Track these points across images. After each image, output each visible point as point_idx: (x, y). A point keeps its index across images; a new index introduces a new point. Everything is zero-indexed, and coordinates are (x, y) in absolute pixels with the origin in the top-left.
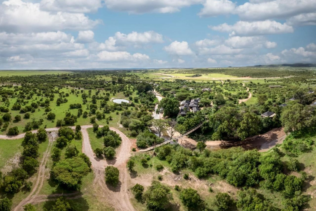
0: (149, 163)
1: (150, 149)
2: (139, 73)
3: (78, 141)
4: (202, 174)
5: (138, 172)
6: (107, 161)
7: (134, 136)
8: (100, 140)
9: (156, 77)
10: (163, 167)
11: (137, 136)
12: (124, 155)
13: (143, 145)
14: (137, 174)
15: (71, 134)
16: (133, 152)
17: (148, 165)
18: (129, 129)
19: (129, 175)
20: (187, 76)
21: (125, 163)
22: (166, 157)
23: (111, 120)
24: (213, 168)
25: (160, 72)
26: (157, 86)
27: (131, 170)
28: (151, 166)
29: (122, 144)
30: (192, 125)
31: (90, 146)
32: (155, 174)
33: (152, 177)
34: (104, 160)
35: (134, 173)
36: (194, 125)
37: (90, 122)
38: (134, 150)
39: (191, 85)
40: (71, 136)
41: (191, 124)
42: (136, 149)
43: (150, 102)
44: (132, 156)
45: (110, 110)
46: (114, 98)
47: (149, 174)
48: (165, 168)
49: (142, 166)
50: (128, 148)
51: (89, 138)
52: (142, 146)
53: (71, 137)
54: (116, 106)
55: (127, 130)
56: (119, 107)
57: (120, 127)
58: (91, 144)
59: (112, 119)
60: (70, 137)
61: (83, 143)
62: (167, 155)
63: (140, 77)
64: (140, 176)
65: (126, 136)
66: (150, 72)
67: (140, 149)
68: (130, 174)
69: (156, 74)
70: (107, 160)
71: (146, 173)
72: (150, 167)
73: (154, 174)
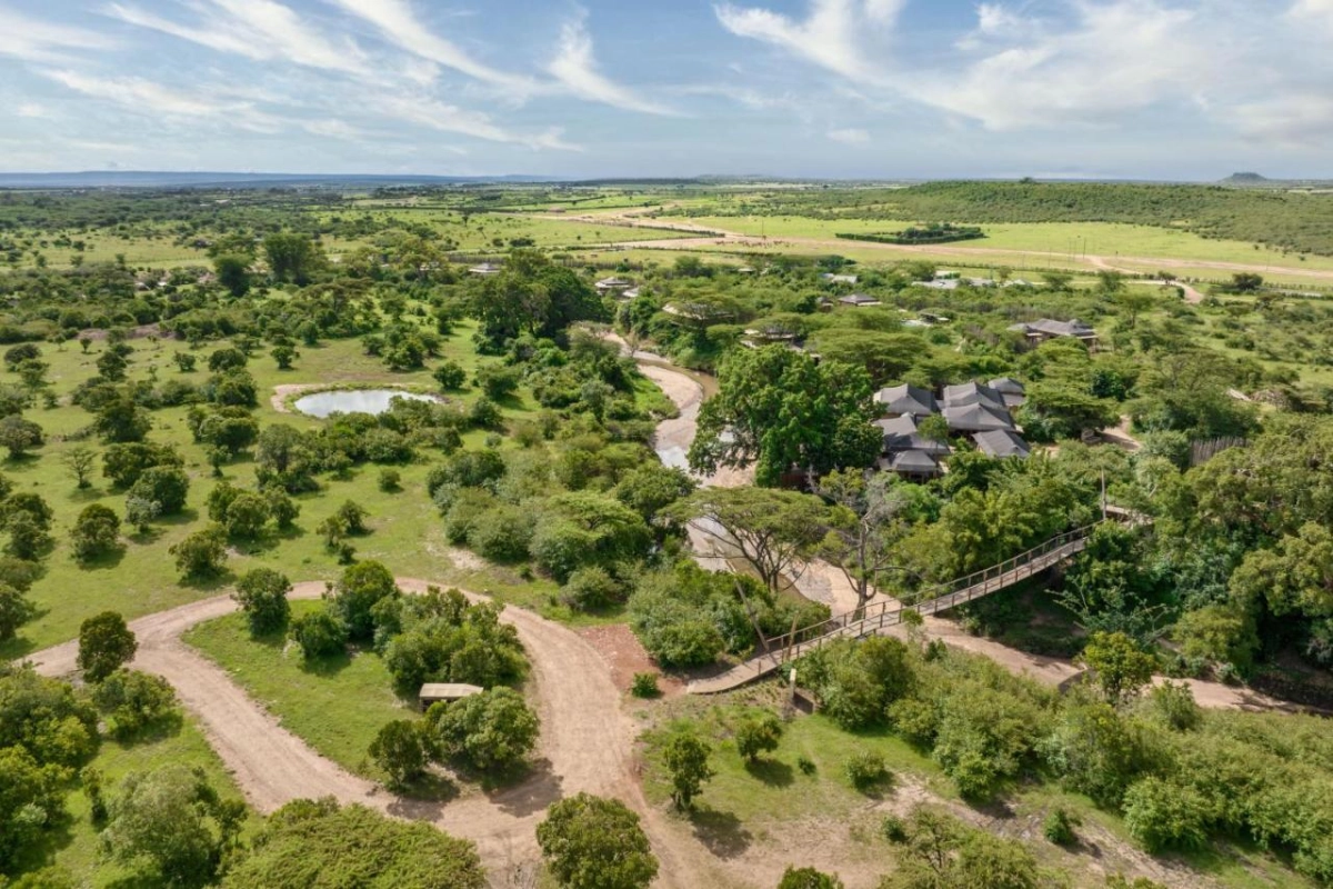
0: (785, 754)
1: (755, 674)
2: (422, 207)
3: (162, 747)
4: (1176, 825)
5: (740, 815)
6: (494, 799)
7: (598, 604)
8: (356, 681)
9: (589, 240)
10: (892, 774)
11: (632, 601)
12: (592, 731)
13: (699, 648)
14: (742, 828)
15: (64, 710)
16: (644, 705)
17: (788, 769)
18: (534, 574)
19: (697, 843)
20: (850, 237)
21: (629, 780)
22: (892, 710)
23: (357, 530)
24: (1250, 804)
25: (608, 201)
26: (632, 294)
27: (692, 809)
28: (808, 768)
29: (534, 668)
30: (1009, 538)
31: (294, 743)
32: (854, 816)
33: (845, 828)
34: (469, 796)
35: (721, 825)
36: (1025, 537)
37: (183, 583)
38: (646, 691)
39: (903, 293)
40: (73, 724)
41: (1002, 530)
42: (661, 684)
43: (613, 403)
44: (647, 725)
45: (317, 469)
46: (301, 388)
47: (816, 822)
48: (902, 776)
49: (745, 774)
50: (599, 688)
51: (252, 696)
52: (693, 655)
53: (73, 737)
54: (360, 431)
55: (527, 576)
56: (388, 435)
57: (459, 564)
58: (291, 725)
59: (365, 522)
60: (68, 745)
61: (215, 745)
62: (891, 695)
63: (455, 238)
64: (763, 836)
65: (539, 619)
66: (520, 202)
67: (686, 683)
68: (694, 834)
69: (578, 216)
70: (487, 789)
71: (796, 816)
72: (807, 780)
73: (847, 814)
